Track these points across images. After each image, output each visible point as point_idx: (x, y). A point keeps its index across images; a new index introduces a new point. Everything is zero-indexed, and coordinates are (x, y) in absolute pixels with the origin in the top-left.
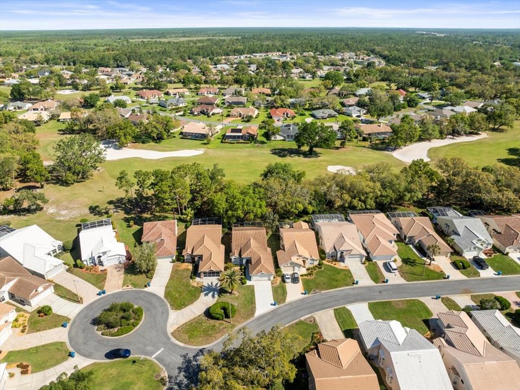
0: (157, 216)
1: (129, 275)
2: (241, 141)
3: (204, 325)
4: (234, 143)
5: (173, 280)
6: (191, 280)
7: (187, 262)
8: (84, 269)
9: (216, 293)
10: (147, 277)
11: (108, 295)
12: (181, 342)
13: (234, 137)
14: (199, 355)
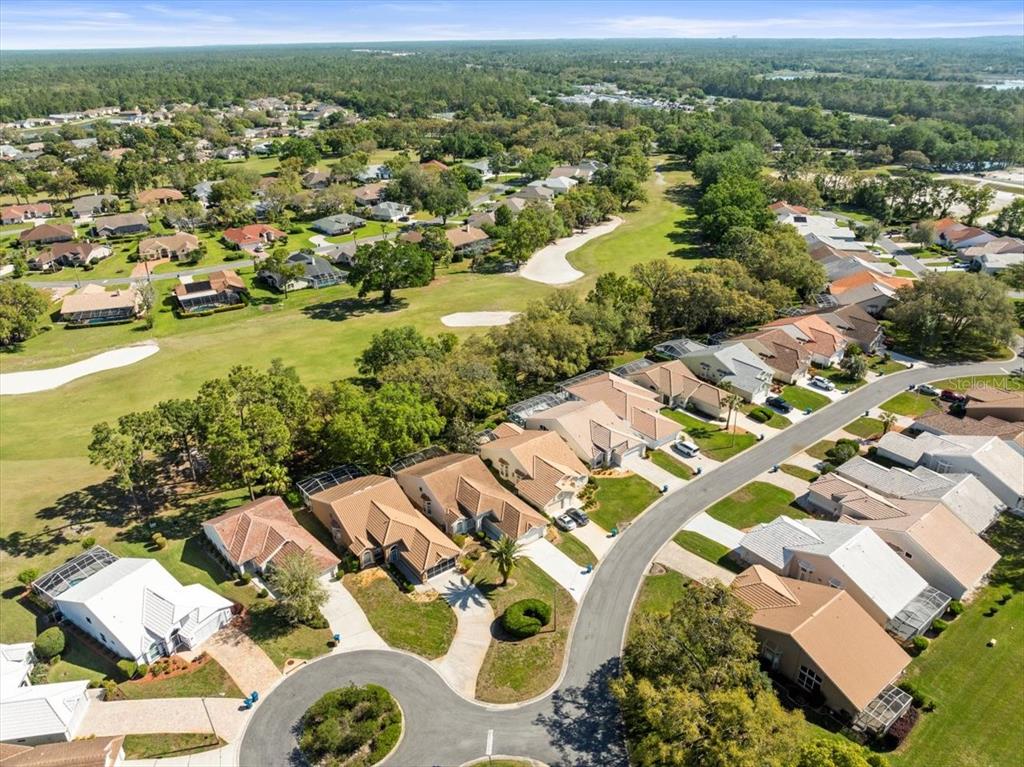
0: (196, 505)
1: (271, 641)
2: (220, 306)
3: (518, 655)
4: (210, 314)
5: (375, 610)
6: (409, 595)
7: (366, 568)
8: (148, 677)
9: (477, 596)
10: (315, 628)
11: (268, 699)
12: (509, 702)
13: (197, 301)
14: (561, 706)
